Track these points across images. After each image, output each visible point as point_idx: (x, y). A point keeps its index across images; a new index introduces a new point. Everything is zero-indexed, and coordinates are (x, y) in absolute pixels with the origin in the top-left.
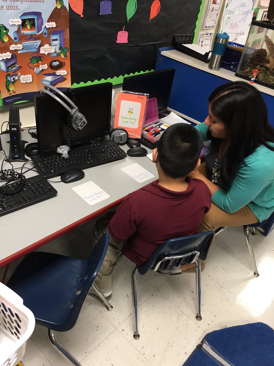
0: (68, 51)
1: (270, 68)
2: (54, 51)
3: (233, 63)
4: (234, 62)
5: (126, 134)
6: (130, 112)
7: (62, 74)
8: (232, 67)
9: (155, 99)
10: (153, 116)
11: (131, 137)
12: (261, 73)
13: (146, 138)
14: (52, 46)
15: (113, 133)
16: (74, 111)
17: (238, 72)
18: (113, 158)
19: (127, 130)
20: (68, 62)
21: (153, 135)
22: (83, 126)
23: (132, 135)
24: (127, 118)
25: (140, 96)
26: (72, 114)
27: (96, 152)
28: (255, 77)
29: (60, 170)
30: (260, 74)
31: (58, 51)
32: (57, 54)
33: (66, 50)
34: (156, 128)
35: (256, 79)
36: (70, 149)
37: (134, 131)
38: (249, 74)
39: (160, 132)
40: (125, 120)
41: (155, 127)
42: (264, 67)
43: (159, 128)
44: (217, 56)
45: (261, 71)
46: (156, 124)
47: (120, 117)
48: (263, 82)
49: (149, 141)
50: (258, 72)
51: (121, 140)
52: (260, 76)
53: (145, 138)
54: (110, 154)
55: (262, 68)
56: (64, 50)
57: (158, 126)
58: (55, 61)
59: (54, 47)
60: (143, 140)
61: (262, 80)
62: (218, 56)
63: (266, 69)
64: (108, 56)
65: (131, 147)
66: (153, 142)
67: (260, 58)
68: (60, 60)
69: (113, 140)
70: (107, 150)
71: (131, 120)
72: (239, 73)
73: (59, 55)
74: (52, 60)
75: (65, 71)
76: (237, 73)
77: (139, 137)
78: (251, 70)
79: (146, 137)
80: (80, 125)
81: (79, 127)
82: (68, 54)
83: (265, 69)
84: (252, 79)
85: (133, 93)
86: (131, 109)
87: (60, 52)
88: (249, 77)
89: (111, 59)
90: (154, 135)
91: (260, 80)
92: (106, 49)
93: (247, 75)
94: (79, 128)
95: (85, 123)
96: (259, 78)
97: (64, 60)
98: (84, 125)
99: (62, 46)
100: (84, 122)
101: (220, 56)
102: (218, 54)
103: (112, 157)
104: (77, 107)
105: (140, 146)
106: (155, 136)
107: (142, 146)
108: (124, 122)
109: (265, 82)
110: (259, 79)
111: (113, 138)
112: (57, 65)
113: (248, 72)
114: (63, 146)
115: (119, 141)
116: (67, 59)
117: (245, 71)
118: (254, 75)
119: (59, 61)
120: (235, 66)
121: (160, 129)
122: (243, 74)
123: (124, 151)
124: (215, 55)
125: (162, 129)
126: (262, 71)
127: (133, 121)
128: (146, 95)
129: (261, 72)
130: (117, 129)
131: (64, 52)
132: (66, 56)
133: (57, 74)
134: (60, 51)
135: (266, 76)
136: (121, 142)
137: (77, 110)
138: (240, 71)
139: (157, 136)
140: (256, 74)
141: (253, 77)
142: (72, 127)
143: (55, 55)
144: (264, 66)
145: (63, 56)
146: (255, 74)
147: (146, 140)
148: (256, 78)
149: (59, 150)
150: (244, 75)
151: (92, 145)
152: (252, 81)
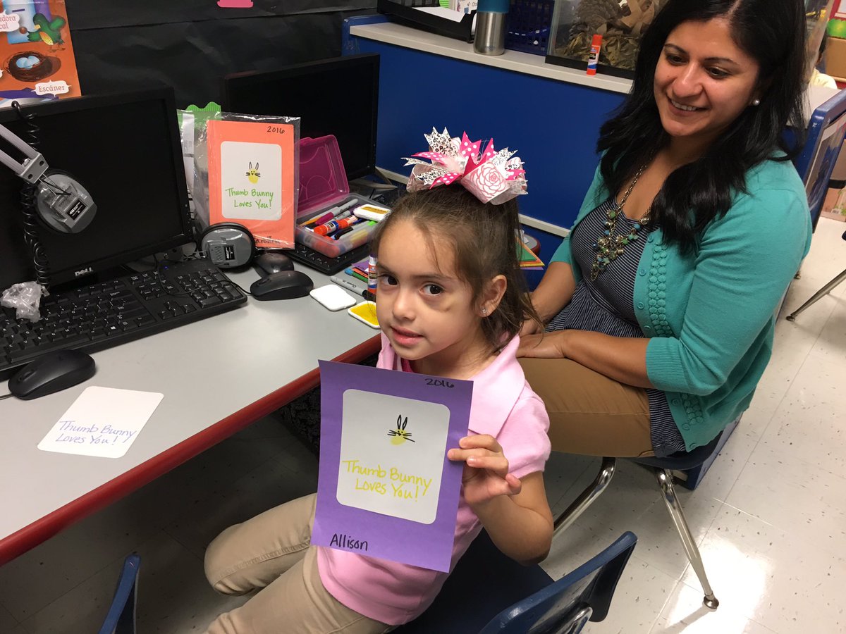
0: (62, 27)
1: (633, 27)
2: (17, 27)
3: (538, 32)
4: (541, 29)
5: (246, 236)
6: (254, 173)
7: (55, 93)
8: (536, 43)
9: (331, 138)
10: (333, 186)
11: (264, 245)
12: (612, 45)
13: (310, 245)
14: (7, 13)
15: (209, 240)
16: (28, 164)
17: (552, 52)
18: (199, 309)
19: (249, 228)
20: (67, 58)
21: (330, 235)
22: (77, 215)
23: (266, 240)
24: (244, 193)
25: (273, 125)
26: (22, 175)
27: (145, 296)
28: (597, 55)
29: (9, 360)
30: (610, 49)
31: (32, 27)
32: (28, 34)
33: (58, 23)
34: (342, 217)
35: (601, 63)
36: (49, 291)
37: (272, 228)
38: (581, 53)
39: (353, 227)
40: (241, 199)
41: (337, 215)
42: (619, 28)
43: (350, 216)
44: (491, 15)
45: (612, 38)
46: (339, 205)
47: (222, 190)
48: (620, 67)
49: (318, 254)
50: (605, 44)
51: (233, 257)
52: (610, 53)
53: (307, 248)
54: (193, 297)
55: (612, 31)
56: (49, 24)
57: (348, 213)
58: (27, 55)
59: (16, 16)
60: (302, 252)
61: (618, 64)
62: (494, 16)
63: (624, 33)
64: (196, 42)
65: (265, 273)
66: (331, 255)
67: (602, 6)
68: (44, 53)
69: (208, 258)
70: (184, 287)
71: (257, 198)
72: (555, 55)
73: (35, 37)
74: (15, 52)
75: (62, 83)
76: (550, 54)
77: (289, 243)
78: (584, 40)
79: (309, 242)
80: (68, 213)
81: (64, 218)
82: (65, 34)
83: (621, 32)
84: (589, 64)
85: (253, 118)
86: (254, 166)
87: (39, 30)
88: (584, 60)
89: (208, 50)
90: (333, 237)
91: (612, 63)
92: (188, 24)
93: (575, 55)
94: (65, 221)
95: (84, 207)
96: (609, 58)
97: (54, 51)
98: (81, 210)
99: (41, 12)
100: (78, 201)
101: (499, 15)
102: (494, 11)
103: (196, 306)
104: (39, 154)
105: (292, 268)
106: (337, 238)
107: (298, 268)
108: (238, 204)
109: (625, 67)
110: (607, 61)
111: (208, 253)
112: (35, 68)
113: (577, 49)
114: (23, 285)
115: (227, 259)
116: (63, 49)
117: (570, 46)
118: (593, 50)
119: (38, 56)
120: (544, 39)
121: (353, 219)
122: (566, 55)
123: (237, 286)
124: (485, 12)
125: (359, 218)
126: (613, 40)
127: (265, 200)
128: (291, 122)
129: (613, 42)
130: (219, 226)
131: (53, 31)
132: (58, 40)
133: (39, 93)
134: (38, 27)
135: (626, 51)
136: (233, 263)
137: (42, 163)
138: (557, 49)
139: (341, 237)
140: (599, 46)
141: (591, 58)
142: (44, 222)
143: (24, 37)
144: (618, 23)
145: (49, 42)
146: (596, 49)
147: (310, 250)
148: (600, 59)
149: (9, 299)
150: (568, 57)
151: (135, 278)
152: (591, 67)
